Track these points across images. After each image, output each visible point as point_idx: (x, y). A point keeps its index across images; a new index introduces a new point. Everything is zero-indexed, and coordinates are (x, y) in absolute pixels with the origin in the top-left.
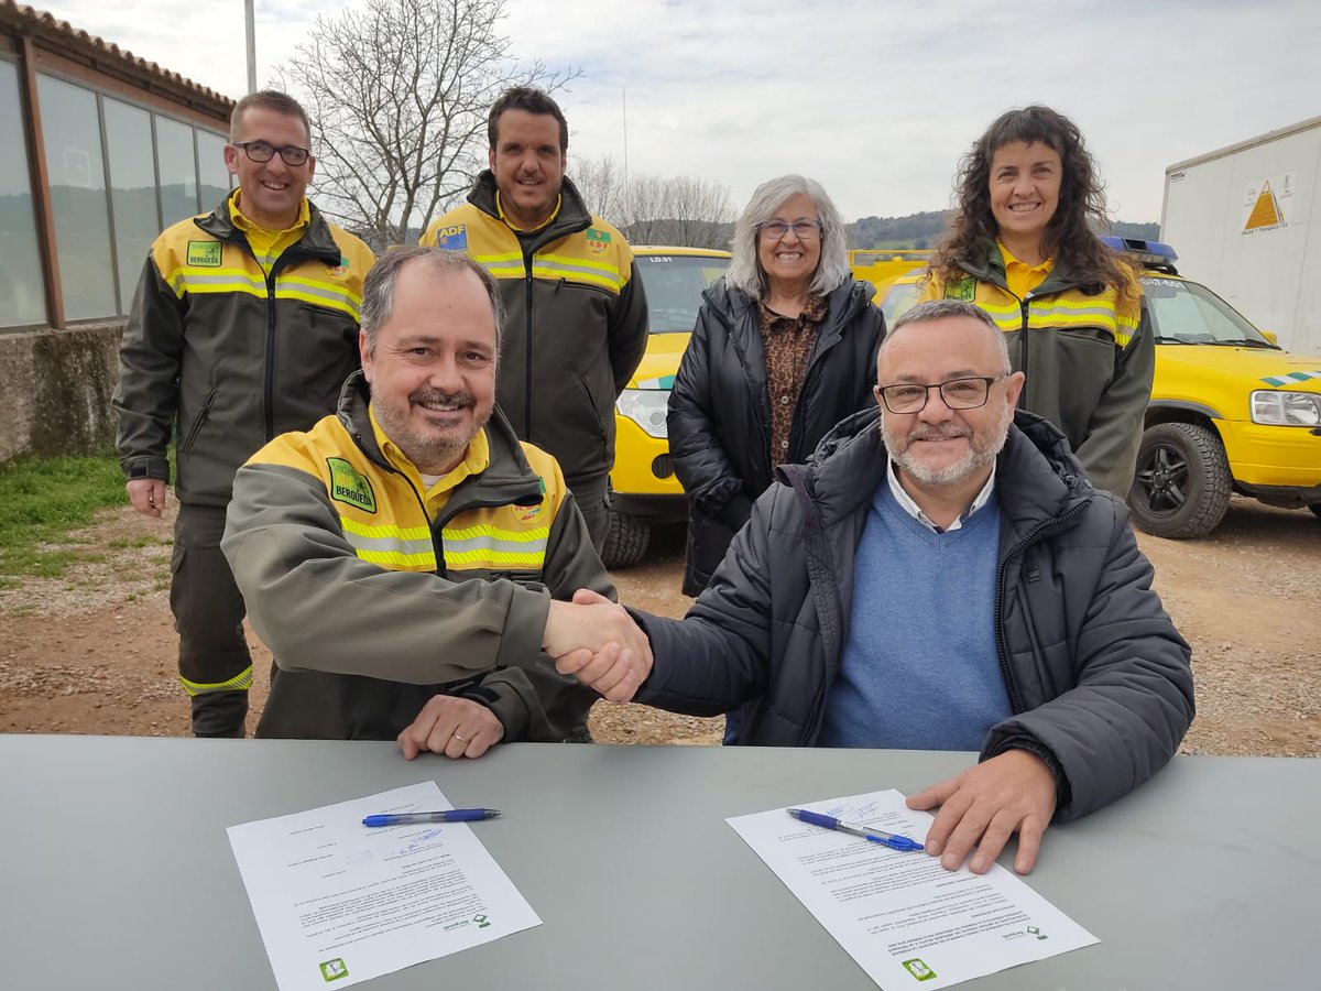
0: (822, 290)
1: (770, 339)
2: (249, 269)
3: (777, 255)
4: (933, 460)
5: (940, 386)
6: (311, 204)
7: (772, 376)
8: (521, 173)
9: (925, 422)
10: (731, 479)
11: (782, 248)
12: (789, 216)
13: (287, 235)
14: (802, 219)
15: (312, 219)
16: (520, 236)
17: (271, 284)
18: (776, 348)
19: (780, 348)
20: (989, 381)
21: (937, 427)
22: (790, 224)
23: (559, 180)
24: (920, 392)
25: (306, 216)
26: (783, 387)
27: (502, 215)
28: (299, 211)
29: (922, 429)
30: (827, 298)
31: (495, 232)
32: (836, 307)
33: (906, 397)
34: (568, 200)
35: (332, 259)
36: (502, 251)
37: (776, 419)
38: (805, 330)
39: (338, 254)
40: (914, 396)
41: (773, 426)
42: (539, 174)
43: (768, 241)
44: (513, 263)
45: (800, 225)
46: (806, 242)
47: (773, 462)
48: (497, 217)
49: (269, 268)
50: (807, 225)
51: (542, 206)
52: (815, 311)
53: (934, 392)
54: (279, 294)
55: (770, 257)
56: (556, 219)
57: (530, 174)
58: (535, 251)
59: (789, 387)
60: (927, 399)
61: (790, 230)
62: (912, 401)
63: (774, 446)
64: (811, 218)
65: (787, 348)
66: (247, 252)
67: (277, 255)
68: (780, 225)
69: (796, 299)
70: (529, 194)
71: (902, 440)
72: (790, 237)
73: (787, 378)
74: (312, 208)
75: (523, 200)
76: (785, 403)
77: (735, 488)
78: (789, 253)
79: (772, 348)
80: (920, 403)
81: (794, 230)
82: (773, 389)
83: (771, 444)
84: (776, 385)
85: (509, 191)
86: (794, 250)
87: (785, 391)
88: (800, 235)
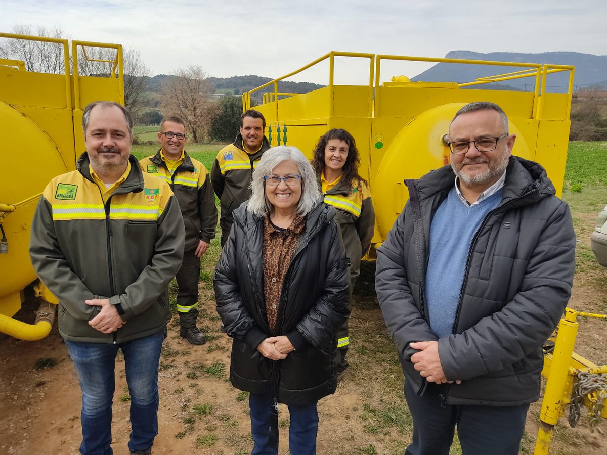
0: (303, 212)
1: (269, 242)
2: (166, 174)
3: (276, 194)
4: (472, 172)
5: (475, 142)
6: (185, 152)
7: (267, 265)
8: (250, 135)
9: (468, 158)
10: (247, 320)
11: (278, 191)
12: (281, 172)
13: (177, 163)
14: (289, 174)
15: (185, 157)
16: (249, 155)
17: (173, 179)
18: (271, 247)
19: (274, 248)
20: (497, 139)
21: (474, 159)
22: (282, 177)
23: (262, 137)
24: (466, 144)
25: (183, 156)
26: (272, 272)
27: (244, 149)
28: (181, 154)
29: (467, 161)
30: (305, 218)
31: (242, 154)
32: (310, 225)
33: (460, 147)
34: (265, 143)
35: (191, 170)
36: (244, 160)
37: (268, 291)
38: (289, 237)
39: (193, 168)
40: (464, 146)
41: (267, 295)
42: (256, 136)
43: (270, 187)
44: (247, 164)
45: (288, 177)
46: (292, 187)
47: (268, 316)
48: (243, 150)
49: (172, 174)
50: (293, 178)
51: (257, 145)
52: (297, 227)
53: (472, 145)
54: (175, 183)
55: (272, 195)
56: (261, 149)
57: (253, 136)
58: (254, 160)
59: (276, 273)
60: (469, 147)
61: (282, 181)
62: (463, 149)
63: (267, 307)
64: (294, 173)
65: (278, 249)
66: (166, 169)
67: (174, 170)
68: (276, 178)
69: (288, 217)
70: (252, 141)
71: (459, 166)
72: (282, 185)
73: (274, 267)
74: (185, 153)
75: (250, 143)
76: (274, 281)
77: (248, 325)
78: (283, 194)
79: (269, 248)
80: (466, 150)
81: (285, 181)
82: (267, 273)
83: (266, 306)
84: (268, 271)
85: (246, 141)
86: (286, 192)
87: (273, 275)
88: (289, 184)
